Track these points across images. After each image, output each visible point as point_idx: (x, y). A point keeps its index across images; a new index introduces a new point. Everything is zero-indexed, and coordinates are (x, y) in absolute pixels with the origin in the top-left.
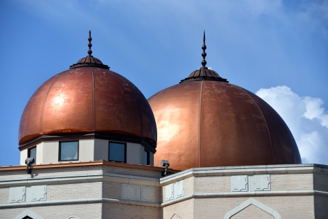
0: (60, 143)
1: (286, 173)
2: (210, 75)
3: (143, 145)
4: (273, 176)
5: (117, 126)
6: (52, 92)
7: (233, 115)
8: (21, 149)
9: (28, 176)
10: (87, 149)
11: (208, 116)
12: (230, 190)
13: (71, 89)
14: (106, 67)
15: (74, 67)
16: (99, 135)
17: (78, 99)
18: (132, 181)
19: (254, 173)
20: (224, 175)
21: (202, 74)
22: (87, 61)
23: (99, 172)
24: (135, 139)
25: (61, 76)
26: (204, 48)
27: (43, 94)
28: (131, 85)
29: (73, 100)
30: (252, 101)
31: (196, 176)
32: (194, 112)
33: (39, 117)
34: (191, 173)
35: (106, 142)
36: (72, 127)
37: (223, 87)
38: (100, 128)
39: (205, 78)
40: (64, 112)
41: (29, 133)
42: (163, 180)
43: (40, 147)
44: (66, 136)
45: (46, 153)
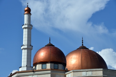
0: (42, 64)
1: (96, 71)
2: (84, 47)
3: (62, 64)
4: (93, 72)
5: (56, 60)
6: (40, 52)
7: (89, 57)
8: (33, 66)
9: (33, 73)
10: (48, 66)
11: (83, 58)
12: (82, 75)
13: (45, 51)
14: (54, 46)
15: (46, 46)
16: (51, 62)
17: (46, 54)
18: (58, 74)
19: (88, 71)
20: (80, 72)
21: (82, 47)
22: (49, 44)
23: (50, 71)
24: (60, 63)
25: (43, 48)
26: (83, 41)
27: (38, 53)
28: (59, 50)
29: (45, 54)
30: (94, 54)
31: (74, 72)
32: (79, 57)
33: (37, 58)
34: (72, 71)
35: (53, 64)
36: (45, 61)
37: (87, 50)
38: (51, 61)
39: (83, 48)
40: (43, 57)
41: (35, 62)
42: (66, 73)
43: (37, 66)
44: (43, 63)
45: (39, 67)
